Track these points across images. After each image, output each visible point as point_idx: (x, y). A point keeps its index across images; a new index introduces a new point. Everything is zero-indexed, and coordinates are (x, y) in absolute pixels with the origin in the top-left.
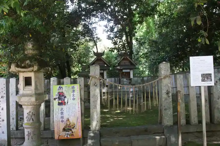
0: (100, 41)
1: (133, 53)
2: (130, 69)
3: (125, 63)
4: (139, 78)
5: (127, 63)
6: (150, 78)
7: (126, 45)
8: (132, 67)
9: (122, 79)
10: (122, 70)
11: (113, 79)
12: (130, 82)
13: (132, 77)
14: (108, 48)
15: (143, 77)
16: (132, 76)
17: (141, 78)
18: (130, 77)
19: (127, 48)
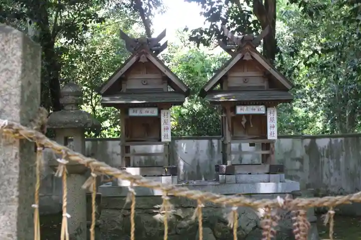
0: (162, 12)
1: (278, 50)
2: (268, 104)
3: (245, 80)
4: (298, 142)
5: (254, 79)
6: (339, 139)
7: (253, 18)
8: (275, 95)
9: (234, 146)
10: (233, 106)
11: (204, 144)
12: (268, 156)
13: (275, 138)
14: (186, 30)
15: (314, 138)
16: (272, 133)
17: (308, 141)
18: (266, 138)
19: (256, 31)
